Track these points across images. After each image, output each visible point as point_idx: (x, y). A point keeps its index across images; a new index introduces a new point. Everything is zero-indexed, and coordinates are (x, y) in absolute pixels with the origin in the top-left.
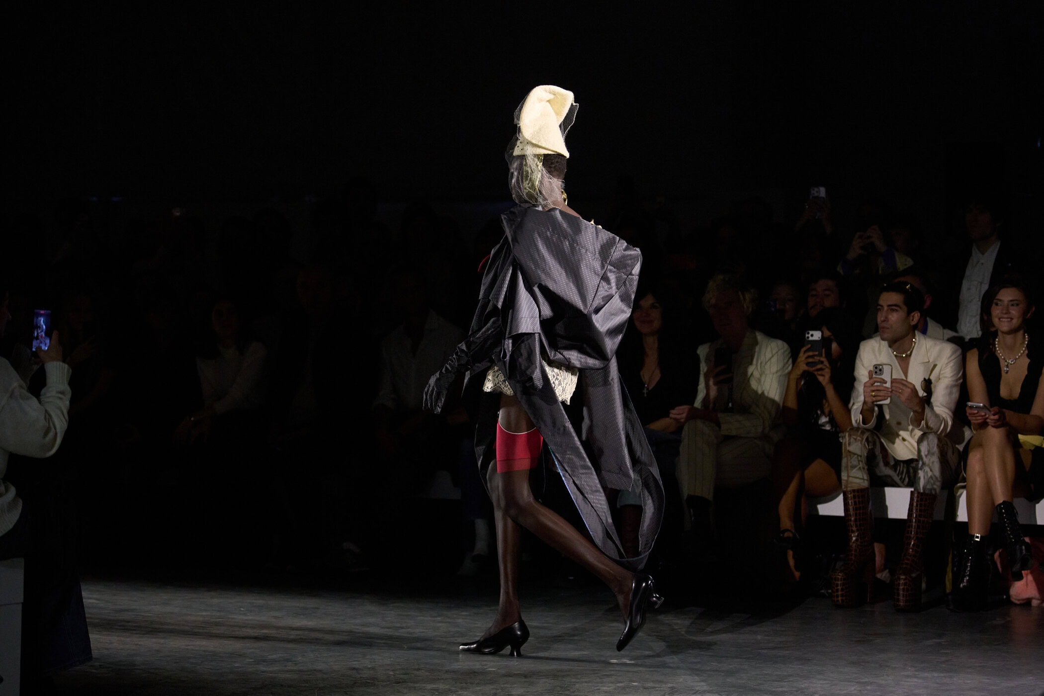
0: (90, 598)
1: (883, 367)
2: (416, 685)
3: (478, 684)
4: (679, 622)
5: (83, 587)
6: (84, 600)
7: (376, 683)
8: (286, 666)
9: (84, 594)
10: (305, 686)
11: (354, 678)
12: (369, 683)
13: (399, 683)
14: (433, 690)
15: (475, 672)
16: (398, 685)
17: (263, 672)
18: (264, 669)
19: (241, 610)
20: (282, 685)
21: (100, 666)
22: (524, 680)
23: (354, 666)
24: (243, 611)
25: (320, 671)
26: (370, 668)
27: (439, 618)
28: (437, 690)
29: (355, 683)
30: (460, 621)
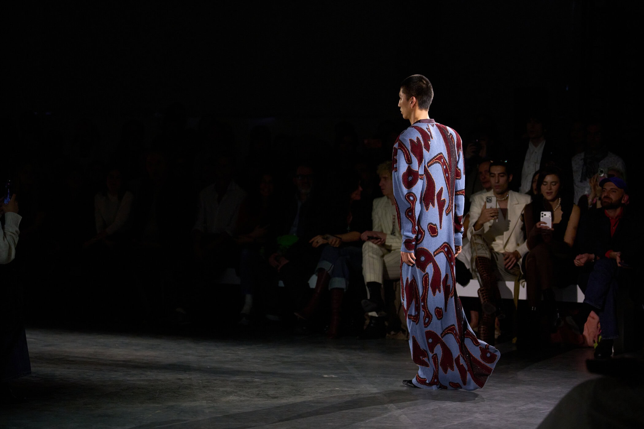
0: (31, 338)
1: (492, 198)
2: (214, 388)
3: (249, 388)
4: (362, 354)
5: (26, 332)
6: (27, 339)
7: (192, 387)
8: (141, 377)
9: (27, 336)
10: (152, 389)
11: (179, 384)
12: (188, 387)
13: (205, 387)
14: (224, 391)
15: (247, 381)
16: (204, 388)
17: (128, 380)
18: (129, 379)
19: (116, 346)
20: (139, 388)
21: (36, 376)
22: (275, 386)
23: (179, 378)
24: (117, 346)
25: (160, 380)
26: (188, 379)
27: (228, 351)
28: (226, 391)
29: (180, 387)
30: (239, 353)
